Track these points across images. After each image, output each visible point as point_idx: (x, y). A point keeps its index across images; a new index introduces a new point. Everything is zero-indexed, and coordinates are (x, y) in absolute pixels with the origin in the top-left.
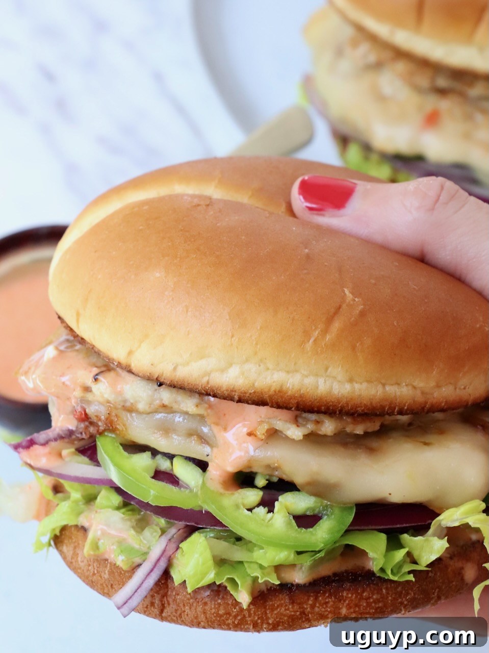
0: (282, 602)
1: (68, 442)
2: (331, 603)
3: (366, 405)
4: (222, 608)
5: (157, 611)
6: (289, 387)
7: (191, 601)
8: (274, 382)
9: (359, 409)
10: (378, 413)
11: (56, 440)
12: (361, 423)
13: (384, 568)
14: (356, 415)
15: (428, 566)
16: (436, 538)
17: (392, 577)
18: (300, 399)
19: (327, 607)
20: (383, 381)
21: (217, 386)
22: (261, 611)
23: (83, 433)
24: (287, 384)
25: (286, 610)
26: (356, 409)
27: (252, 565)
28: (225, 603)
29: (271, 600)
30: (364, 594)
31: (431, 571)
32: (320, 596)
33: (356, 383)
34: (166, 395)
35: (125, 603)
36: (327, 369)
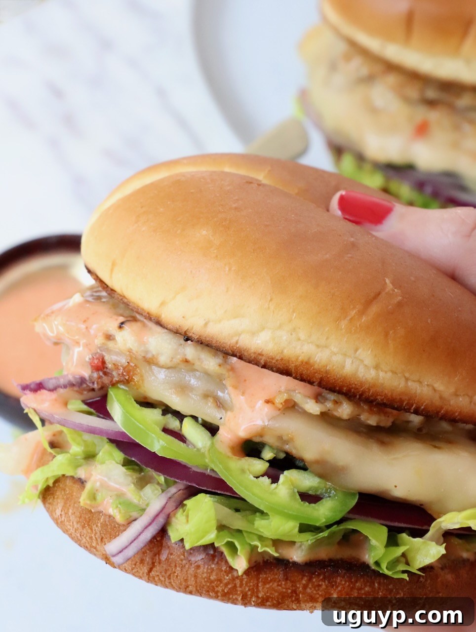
0: (276, 577)
1: (77, 391)
2: (324, 587)
3: (386, 395)
4: (214, 573)
5: (145, 569)
6: (317, 360)
7: (184, 562)
8: (303, 353)
9: (379, 397)
10: (396, 406)
11: (65, 387)
12: (376, 414)
13: (380, 562)
14: (374, 403)
15: (420, 570)
16: (434, 543)
17: (387, 572)
18: (324, 375)
19: (319, 590)
20: (407, 375)
21: (245, 348)
22: (253, 583)
23: (95, 383)
24: (315, 357)
25: (278, 585)
26: (376, 397)
27: (251, 535)
28: (218, 569)
29: (266, 573)
30: (357, 585)
31: (423, 576)
32: (315, 577)
33: (382, 371)
34: (190, 351)
35: (120, 552)
36: (356, 350)
